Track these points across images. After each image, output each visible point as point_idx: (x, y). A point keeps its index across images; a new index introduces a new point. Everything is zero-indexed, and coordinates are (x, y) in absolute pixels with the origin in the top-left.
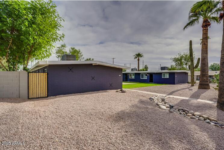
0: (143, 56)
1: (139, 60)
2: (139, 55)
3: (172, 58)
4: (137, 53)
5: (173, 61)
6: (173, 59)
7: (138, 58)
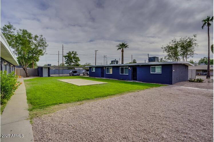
0: (128, 46)
1: (123, 51)
2: (123, 46)
3: (163, 47)
4: (121, 43)
5: (166, 50)
6: (165, 48)
7: (122, 49)
